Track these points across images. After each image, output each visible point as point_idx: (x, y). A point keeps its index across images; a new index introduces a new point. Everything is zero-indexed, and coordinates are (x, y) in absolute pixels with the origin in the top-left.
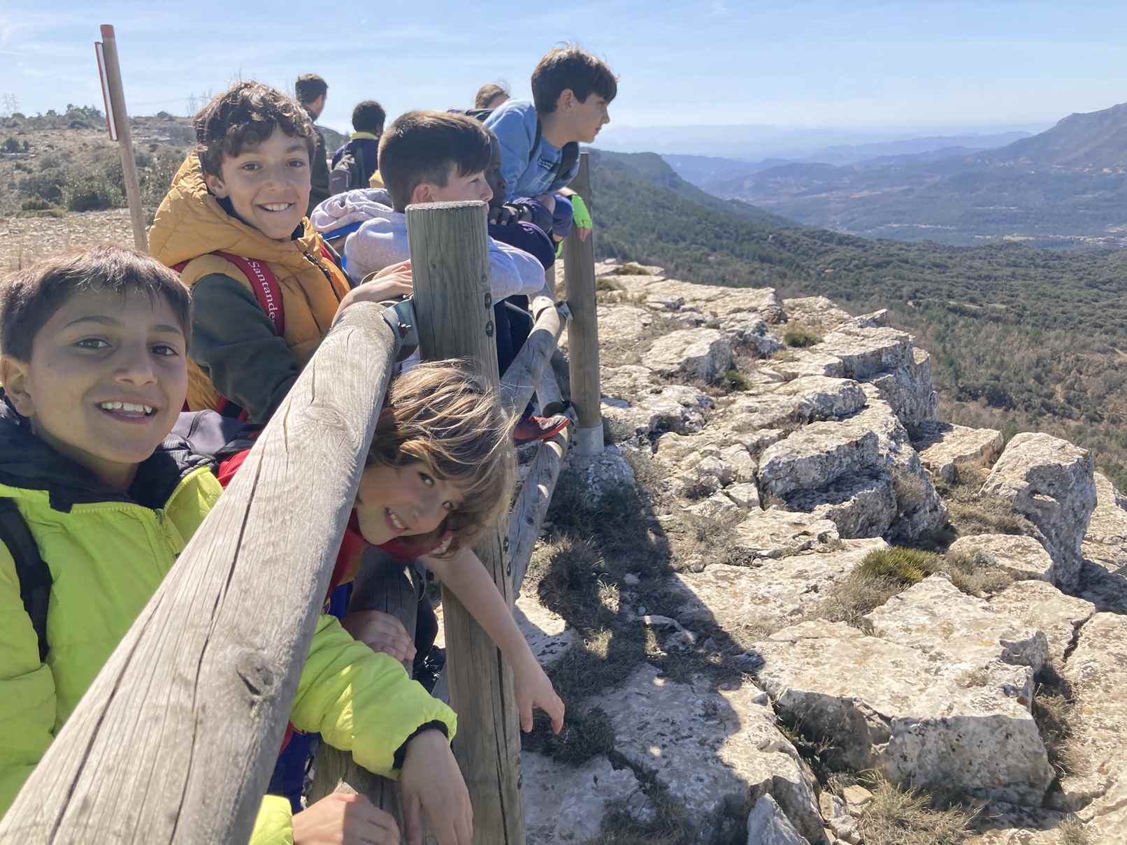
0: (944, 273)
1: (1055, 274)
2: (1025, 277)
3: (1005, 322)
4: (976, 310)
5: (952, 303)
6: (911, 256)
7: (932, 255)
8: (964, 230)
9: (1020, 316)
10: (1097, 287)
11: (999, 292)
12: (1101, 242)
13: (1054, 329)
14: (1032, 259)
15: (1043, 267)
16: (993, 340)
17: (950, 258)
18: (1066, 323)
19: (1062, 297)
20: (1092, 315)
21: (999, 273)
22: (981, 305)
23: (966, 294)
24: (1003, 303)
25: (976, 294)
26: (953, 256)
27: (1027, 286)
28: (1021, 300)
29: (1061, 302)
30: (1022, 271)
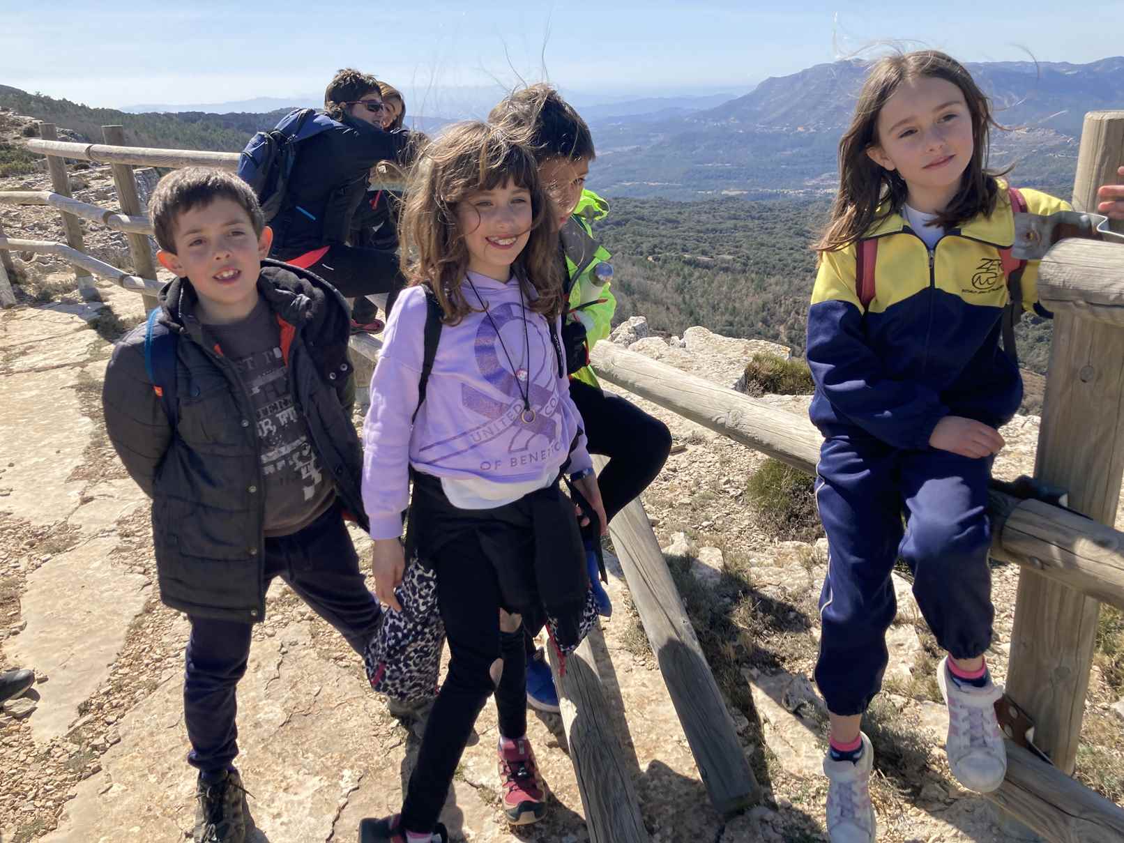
0: (676, 228)
1: (770, 225)
2: (745, 228)
3: (733, 271)
4: (708, 262)
5: (687, 256)
6: (646, 212)
7: (663, 212)
8: (689, 186)
9: (745, 265)
10: (803, 235)
11: (725, 244)
12: (800, 193)
13: (774, 275)
14: (748, 211)
15: (759, 219)
16: (725, 289)
17: (680, 213)
18: (783, 270)
19: (777, 246)
20: (803, 261)
21: (723, 226)
22: (712, 257)
23: (698, 248)
24: (730, 254)
25: (706, 246)
26: (682, 211)
27: (748, 237)
28: (744, 251)
29: (777, 251)
30: (741, 223)
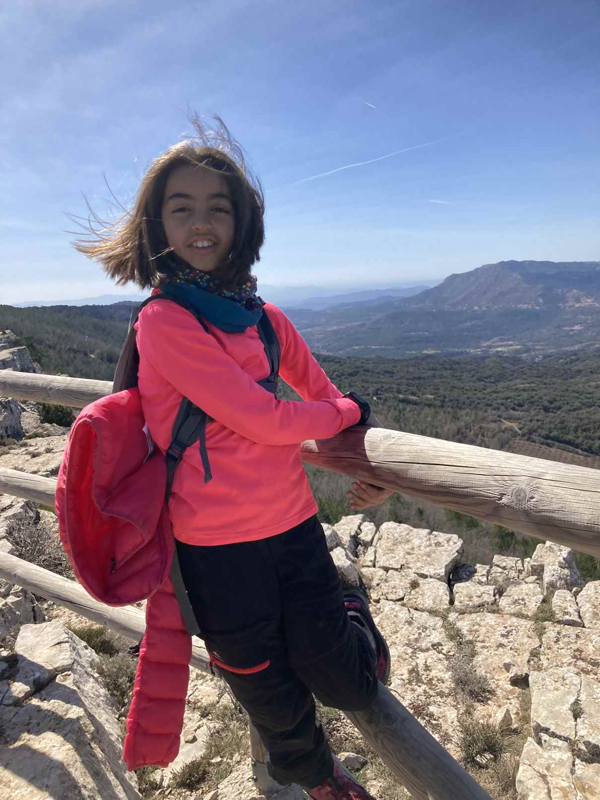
0: (392, 377)
1: (458, 374)
2: (441, 376)
3: (435, 406)
4: (416, 400)
5: (401, 396)
6: (370, 366)
7: (383, 366)
8: (399, 348)
9: (443, 402)
10: (482, 380)
11: (427, 387)
12: (478, 352)
13: (464, 409)
14: (442, 365)
15: (450, 370)
16: (429, 419)
17: (394, 367)
18: (470, 405)
19: (465, 388)
20: (485, 398)
21: (426, 375)
22: (419, 397)
23: (408, 390)
24: (432, 394)
25: (414, 389)
26: (395, 365)
27: (443, 382)
28: (441, 392)
29: (465, 392)
30: (438, 373)
